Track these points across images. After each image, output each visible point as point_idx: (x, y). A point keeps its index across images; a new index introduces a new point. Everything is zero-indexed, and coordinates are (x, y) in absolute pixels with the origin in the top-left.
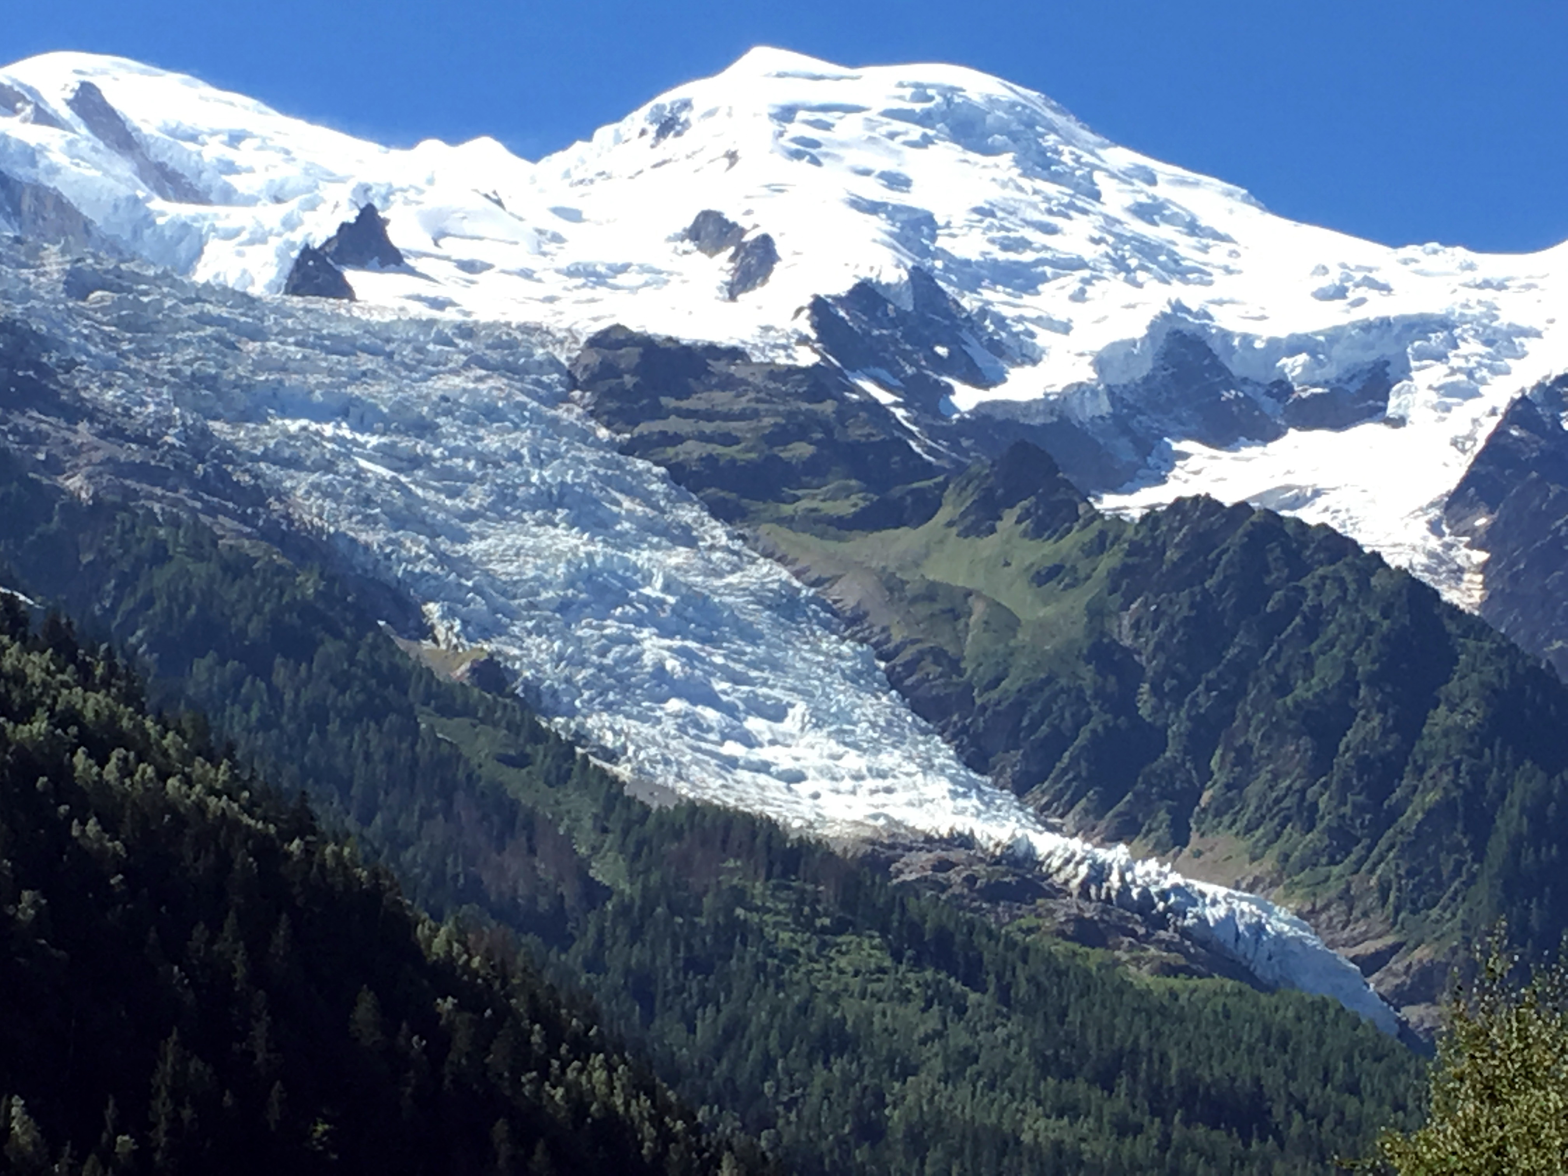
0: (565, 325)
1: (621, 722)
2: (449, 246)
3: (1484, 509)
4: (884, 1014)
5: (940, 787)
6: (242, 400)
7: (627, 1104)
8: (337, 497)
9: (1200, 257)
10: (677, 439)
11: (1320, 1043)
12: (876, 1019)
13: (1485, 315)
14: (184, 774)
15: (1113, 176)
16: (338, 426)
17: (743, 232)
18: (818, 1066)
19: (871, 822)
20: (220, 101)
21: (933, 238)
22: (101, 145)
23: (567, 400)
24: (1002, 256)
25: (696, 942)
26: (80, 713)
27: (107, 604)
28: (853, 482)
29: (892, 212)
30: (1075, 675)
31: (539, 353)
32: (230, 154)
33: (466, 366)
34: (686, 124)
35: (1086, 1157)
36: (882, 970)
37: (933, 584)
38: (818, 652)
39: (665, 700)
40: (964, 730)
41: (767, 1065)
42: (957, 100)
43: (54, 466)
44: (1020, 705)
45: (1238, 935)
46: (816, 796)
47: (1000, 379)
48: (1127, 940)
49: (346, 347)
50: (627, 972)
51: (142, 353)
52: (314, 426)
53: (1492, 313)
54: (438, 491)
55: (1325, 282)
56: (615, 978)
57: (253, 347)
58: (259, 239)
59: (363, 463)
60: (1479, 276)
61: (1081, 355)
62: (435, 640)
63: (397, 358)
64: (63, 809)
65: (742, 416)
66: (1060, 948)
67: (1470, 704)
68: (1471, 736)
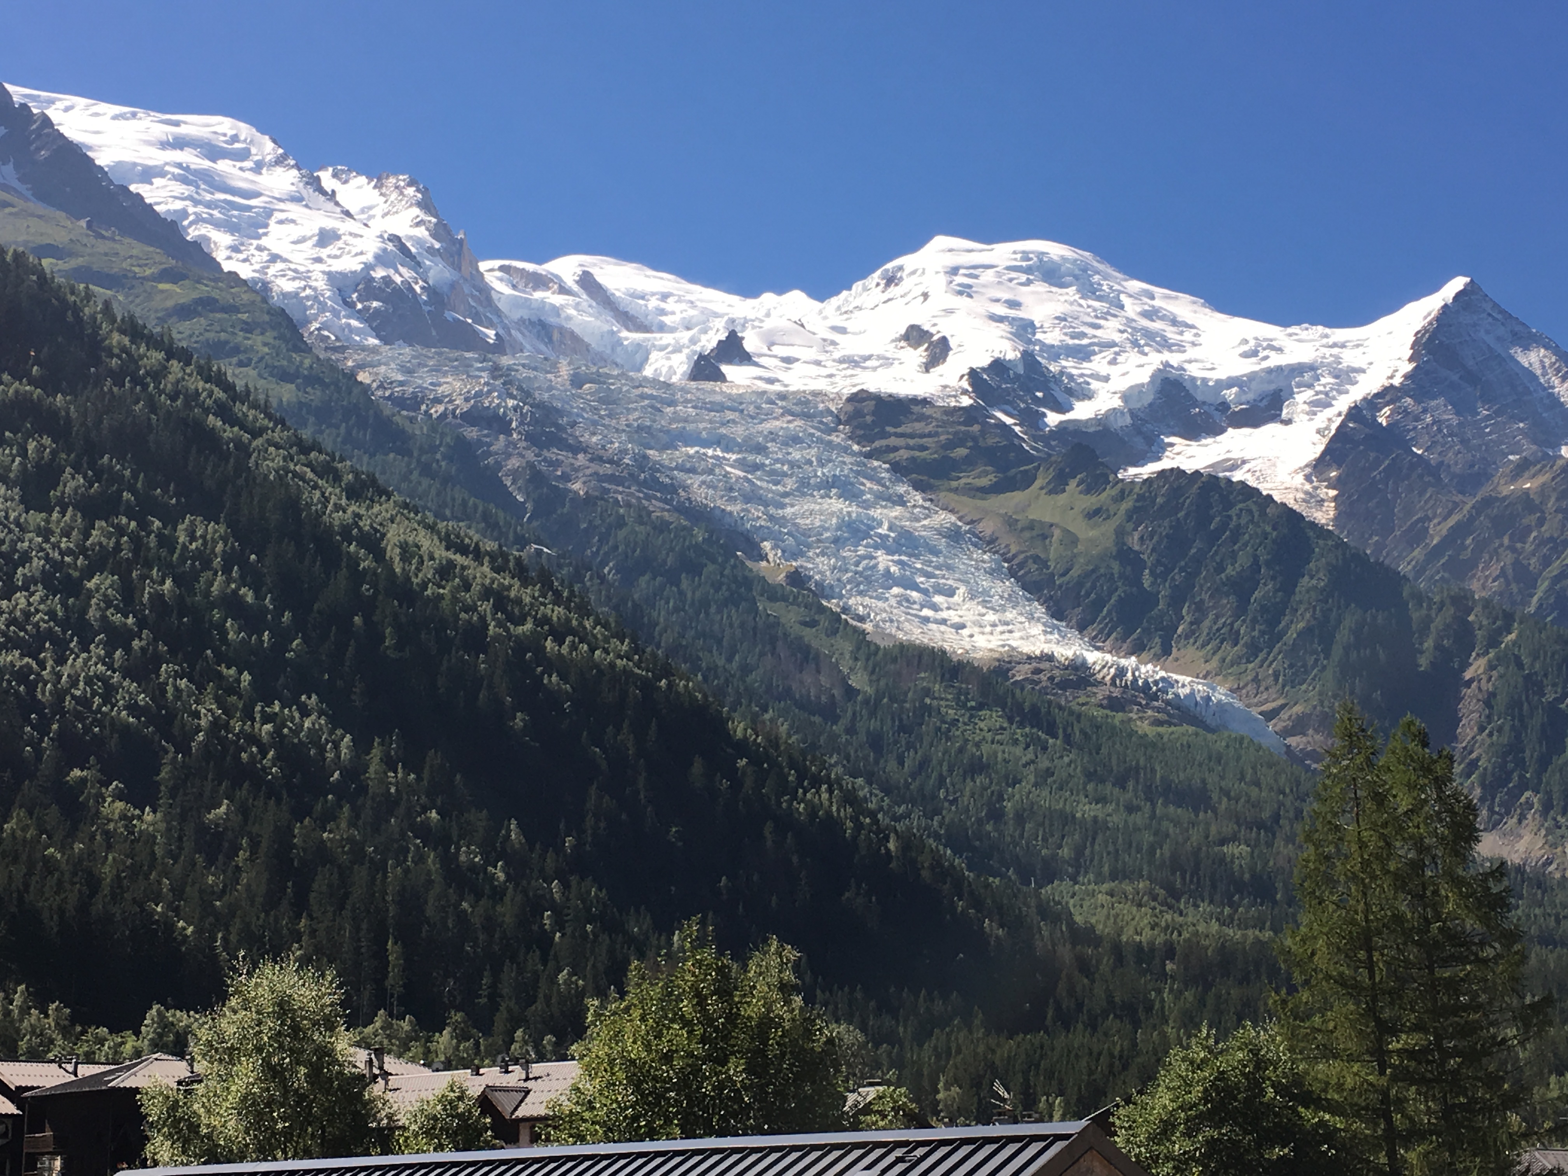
0: (835, 391)
1: (867, 601)
2: (778, 350)
3: (1335, 466)
4: (1004, 752)
5: (1037, 629)
6: (665, 438)
7: (838, 810)
8: (715, 488)
9: (1179, 337)
10: (896, 449)
11: (1239, 758)
12: (1000, 755)
13: (1334, 362)
14: (604, 648)
15: (1130, 296)
16: (715, 450)
17: (932, 335)
18: (968, 780)
19: (1001, 649)
20: (655, 277)
21: (1034, 334)
22: (594, 304)
23: (836, 430)
24: (1071, 342)
25: (905, 717)
26: (551, 619)
27: (594, 549)
28: (989, 468)
29: (1011, 321)
30: (1108, 567)
31: (821, 406)
32: (663, 305)
33: (783, 415)
34: (901, 279)
35: (1110, 825)
36: (1003, 728)
37: (1033, 521)
38: (971, 559)
39: (891, 588)
40: (1051, 597)
41: (941, 781)
42: (1045, 259)
43: (566, 478)
44: (1080, 584)
45: (1196, 703)
46: (971, 636)
47: (1070, 409)
48: (1136, 708)
49: (719, 408)
50: (868, 733)
51: (610, 416)
52: (702, 451)
53: (1338, 360)
54: (768, 482)
55: (1245, 348)
56: (863, 737)
57: (669, 410)
58: (678, 350)
59: (728, 469)
60: (1331, 341)
61: (1115, 393)
62: (768, 561)
63: (746, 412)
64: (539, 669)
65: (930, 435)
66: (1097, 713)
67: (1321, 575)
68: (1323, 590)
